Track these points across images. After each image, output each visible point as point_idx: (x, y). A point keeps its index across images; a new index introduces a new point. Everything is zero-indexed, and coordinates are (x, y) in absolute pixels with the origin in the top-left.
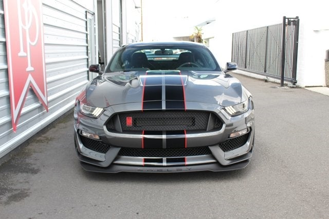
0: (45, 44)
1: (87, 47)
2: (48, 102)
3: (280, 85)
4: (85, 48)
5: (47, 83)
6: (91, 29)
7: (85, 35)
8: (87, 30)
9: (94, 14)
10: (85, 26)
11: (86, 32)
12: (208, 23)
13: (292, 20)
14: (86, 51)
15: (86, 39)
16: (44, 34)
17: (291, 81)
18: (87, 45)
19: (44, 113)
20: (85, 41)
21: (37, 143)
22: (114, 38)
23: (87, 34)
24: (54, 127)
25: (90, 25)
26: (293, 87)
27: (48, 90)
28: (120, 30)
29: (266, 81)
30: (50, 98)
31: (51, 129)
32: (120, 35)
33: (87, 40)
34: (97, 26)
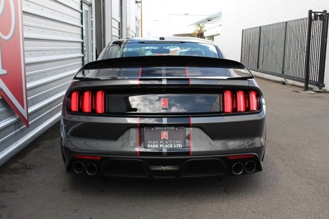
0: (25, 38)
1: (83, 43)
2: (28, 115)
3: (303, 89)
4: (80, 44)
5: (27, 90)
6: (87, 22)
7: (80, 29)
8: (82, 24)
9: (90, 5)
10: (80, 19)
11: (82, 26)
12: (209, 21)
13: (319, 14)
14: (81, 48)
15: (81, 33)
16: (23, 25)
17: (317, 85)
18: (82, 41)
19: (22, 130)
20: (80, 36)
21: (9, 174)
22: (113, 34)
23: (82, 28)
24: (37, 147)
25: (87, 17)
26: (320, 92)
27: (28, 99)
28: (120, 25)
29: (284, 83)
30: (31, 110)
31: (32, 149)
32: (119, 30)
33: (82, 35)
34: (94, 20)
